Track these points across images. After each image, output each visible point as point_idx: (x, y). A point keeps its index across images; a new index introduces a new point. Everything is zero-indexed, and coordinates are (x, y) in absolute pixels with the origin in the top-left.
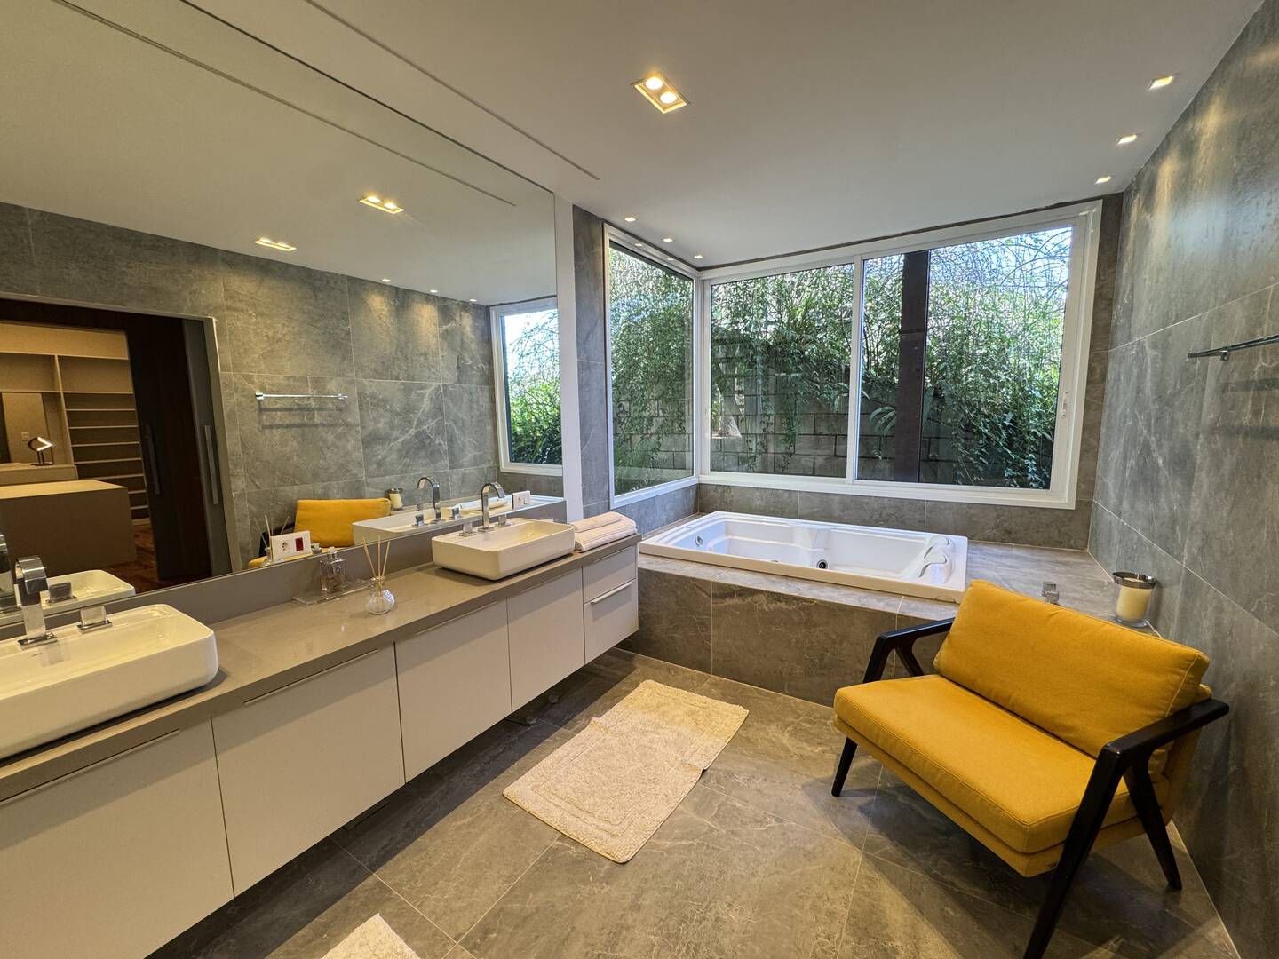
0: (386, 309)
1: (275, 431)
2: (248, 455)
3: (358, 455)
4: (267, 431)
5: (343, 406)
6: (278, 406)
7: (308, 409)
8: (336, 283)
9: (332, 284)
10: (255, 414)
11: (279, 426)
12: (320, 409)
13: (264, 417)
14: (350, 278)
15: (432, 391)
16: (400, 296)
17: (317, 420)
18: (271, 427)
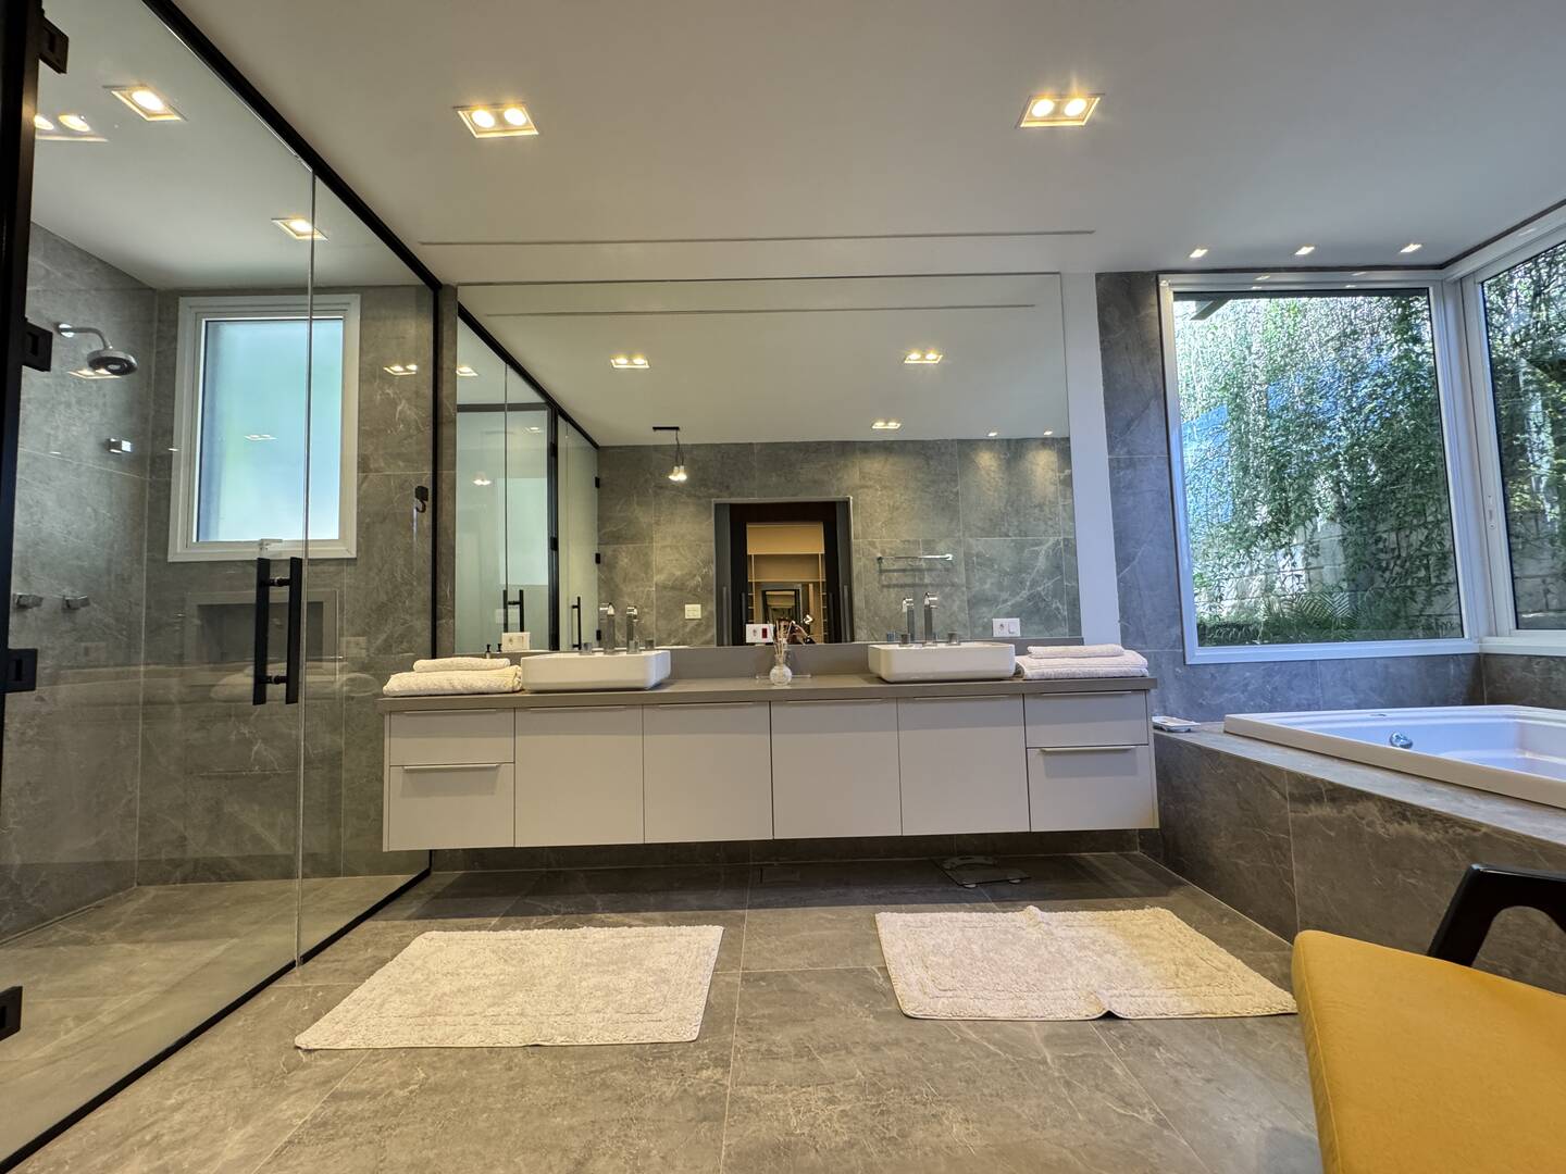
0: (995, 465)
1: (891, 590)
2: (870, 610)
3: (963, 617)
4: (885, 590)
5: (950, 566)
6: (895, 567)
7: (920, 570)
8: (946, 448)
9: (943, 450)
10: (876, 575)
11: (895, 586)
12: (929, 570)
13: (883, 578)
14: (961, 442)
15: (1049, 548)
16: (1012, 447)
17: (927, 580)
18: (888, 586)
